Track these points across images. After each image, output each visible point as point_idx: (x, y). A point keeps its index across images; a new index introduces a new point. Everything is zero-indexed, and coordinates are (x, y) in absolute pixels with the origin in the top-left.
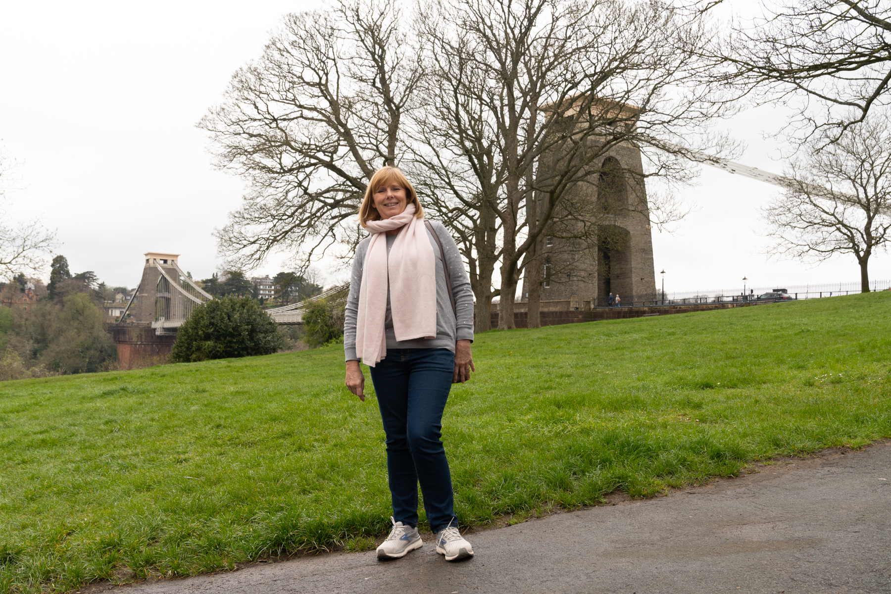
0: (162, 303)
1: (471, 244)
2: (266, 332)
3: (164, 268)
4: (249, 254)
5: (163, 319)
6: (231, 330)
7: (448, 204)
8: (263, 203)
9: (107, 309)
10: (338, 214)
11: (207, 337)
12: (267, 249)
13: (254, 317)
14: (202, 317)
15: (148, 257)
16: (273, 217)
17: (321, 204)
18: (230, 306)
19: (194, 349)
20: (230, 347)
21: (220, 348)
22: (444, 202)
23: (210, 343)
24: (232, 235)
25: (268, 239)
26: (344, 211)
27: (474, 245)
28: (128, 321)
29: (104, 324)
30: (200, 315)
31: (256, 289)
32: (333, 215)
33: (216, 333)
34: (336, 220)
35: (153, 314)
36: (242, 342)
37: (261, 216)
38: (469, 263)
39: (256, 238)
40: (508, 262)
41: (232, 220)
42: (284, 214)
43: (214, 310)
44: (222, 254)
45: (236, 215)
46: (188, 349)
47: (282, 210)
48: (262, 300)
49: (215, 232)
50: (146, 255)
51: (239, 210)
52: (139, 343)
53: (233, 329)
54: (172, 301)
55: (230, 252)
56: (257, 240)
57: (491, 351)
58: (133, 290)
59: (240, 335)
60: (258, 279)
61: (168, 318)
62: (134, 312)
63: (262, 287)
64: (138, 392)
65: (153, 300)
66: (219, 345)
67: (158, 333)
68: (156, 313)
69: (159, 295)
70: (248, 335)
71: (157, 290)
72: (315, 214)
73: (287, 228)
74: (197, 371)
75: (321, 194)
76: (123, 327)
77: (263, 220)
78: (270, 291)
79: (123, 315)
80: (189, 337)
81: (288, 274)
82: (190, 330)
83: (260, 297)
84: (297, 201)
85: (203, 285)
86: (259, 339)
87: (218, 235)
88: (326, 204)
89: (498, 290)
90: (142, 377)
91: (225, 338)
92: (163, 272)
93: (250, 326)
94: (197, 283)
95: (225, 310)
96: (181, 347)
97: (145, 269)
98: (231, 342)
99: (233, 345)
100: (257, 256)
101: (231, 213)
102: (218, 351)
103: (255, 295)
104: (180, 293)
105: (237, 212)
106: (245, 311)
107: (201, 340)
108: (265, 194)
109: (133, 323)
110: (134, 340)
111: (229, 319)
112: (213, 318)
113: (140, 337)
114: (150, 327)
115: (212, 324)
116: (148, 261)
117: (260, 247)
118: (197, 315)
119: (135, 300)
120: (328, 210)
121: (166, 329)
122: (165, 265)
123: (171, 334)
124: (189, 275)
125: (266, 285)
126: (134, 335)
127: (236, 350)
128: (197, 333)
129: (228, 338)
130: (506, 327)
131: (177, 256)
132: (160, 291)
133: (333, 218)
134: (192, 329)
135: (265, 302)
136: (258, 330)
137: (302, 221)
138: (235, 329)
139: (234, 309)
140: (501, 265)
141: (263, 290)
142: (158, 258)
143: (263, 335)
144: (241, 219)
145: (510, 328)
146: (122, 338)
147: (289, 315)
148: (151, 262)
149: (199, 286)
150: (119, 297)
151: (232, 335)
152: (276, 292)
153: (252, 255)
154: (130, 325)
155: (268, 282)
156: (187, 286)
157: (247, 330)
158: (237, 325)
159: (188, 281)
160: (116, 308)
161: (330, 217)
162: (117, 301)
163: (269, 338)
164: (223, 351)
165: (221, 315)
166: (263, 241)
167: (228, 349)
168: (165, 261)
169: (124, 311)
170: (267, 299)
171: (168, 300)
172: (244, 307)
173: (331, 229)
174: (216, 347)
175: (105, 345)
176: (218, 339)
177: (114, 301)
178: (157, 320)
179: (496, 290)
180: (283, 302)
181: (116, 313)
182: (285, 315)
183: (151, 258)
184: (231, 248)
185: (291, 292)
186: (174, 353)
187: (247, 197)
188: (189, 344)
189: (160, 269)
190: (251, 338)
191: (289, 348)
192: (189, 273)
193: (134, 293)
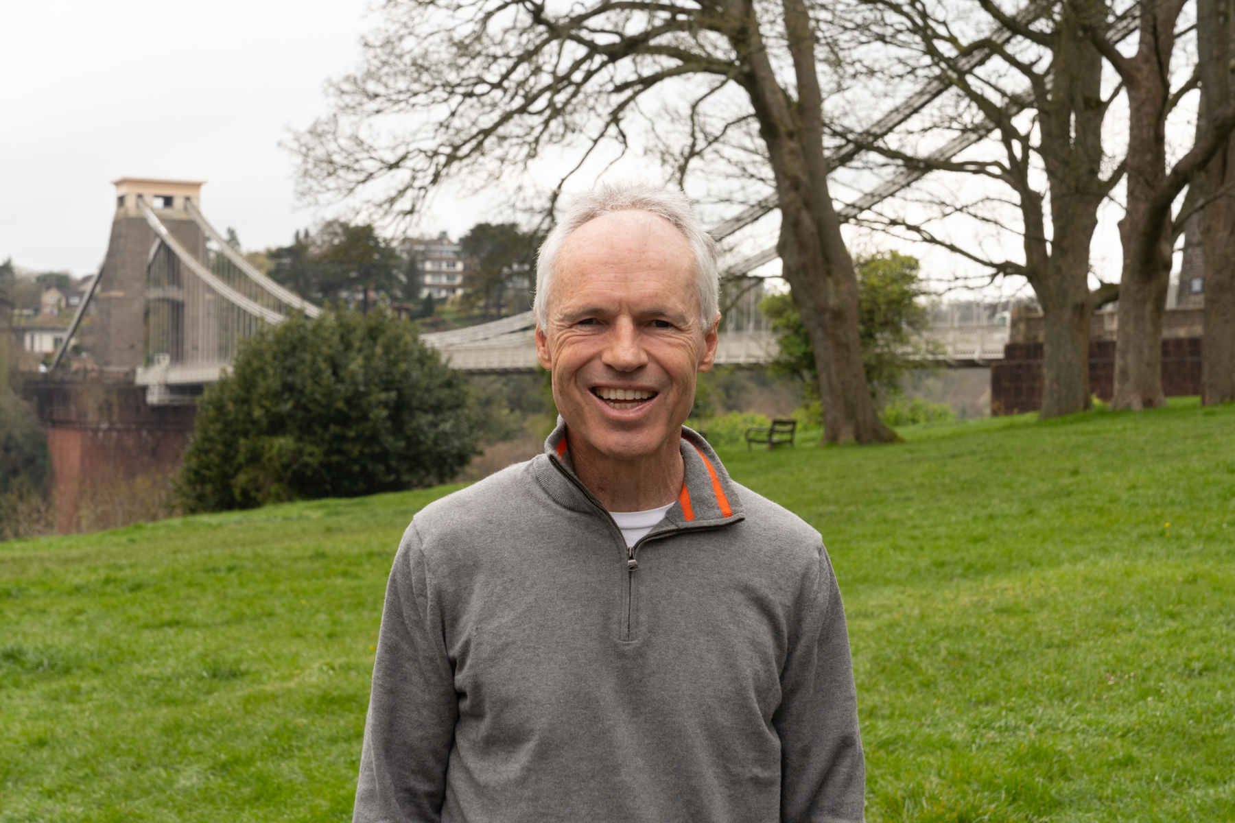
0: (162, 317)
1: (1026, 148)
2: (437, 409)
3: (164, 221)
4: (382, 197)
5: (165, 360)
6: (340, 404)
7: (955, 31)
8: (418, 51)
9: (19, 332)
10: (633, 77)
11: (276, 426)
12: (434, 181)
13: (403, 366)
14: (262, 369)
15: (123, 190)
16: (451, 88)
17: (582, 51)
18: (336, 338)
19: (241, 458)
20: (340, 452)
21: (311, 454)
22: (944, 23)
23: (284, 442)
24: (333, 147)
25: (436, 153)
26: (649, 65)
27: (1037, 150)
28: (75, 366)
29: (13, 374)
30: (256, 364)
31: (414, 272)
32: (619, 80)
33: (300, 414)
34: (628, 93)
35: (140, 346)
36: (373, 438)
37: (416, 87)
38: (1023, 206)
39: (401, 151)
40: (1143, 208)
41: (333, 100)
42: (481, 80)
43: (294, 348)
44: (309, 199)
45: (347, 87)
46: (227, 458)
47: (474, 69)
48: (430, 303)
49: (288, 138)
50: (118, 184)
51: (352, 71)
52: (104, 426)
53: (348, 401)
54: (188, 311)
55: (329, 195)
56: (404, 158)
57: (1100, 511)
58: (86, 279)
59: (365, 418)
60: (419, 241)
61: (178, 357)
62: (90, 340)
63: (428, 266)
64: (52, 666)
65: (137, 308)
66: (310, 448)
67: (153, 398)
68: (147, 342)
69: (154, 293)
70: (389, 418)
71: (148, 280)
72: (567, 77)
73: (486, 122)
74: (230, 569)
75: (578, 21)
76: (62, 382)
77: (421, 98)
78: (451, 276)
79: (60, 348)
80: (227, 424)
81: (501, 227)
82: (230, 407)
83: (425, 293)
84: (514, 45)
85: (271, 265)
86: (419, 430)
87: (295, 145)
88: (593, 49)
89: (1111, 286)
90: (78, 589)
91: (325, 428)
92: (163, 230)
93: (393, 395)
94: (252, 258)
95: (325, 350)
96: (206, 452)
97: (117, 224)
98: (340, 438)
99: (347, 446)
100: (404, 204)
101: (330, 83)
102: (307, 465)
103: (413, 288)
104: (209, 288)
105: (347, 78)
106: (379, 350)
107: (261, 432)
108: (423, 30)
109: (86, 371)
110: (92, 416)
111: (335, 373)
112: (291, 371)
113: (105, 409)
114: (131, 383)
115: (289, 388)
116: (121, 200)
117: (414, 178)
118: (249, 363)
119: (92, 307)
120: (603, 65)
121: (174, 389)
122: (168, 212)
123: (186, 399)
124: (233, 239)
125: (440, 260)
126: (90, 403)
127: (355, 461)
128: (249, 414)
129: (333, 429)
130: (1136, 403)
131: (197, 186)
132: (158, 283)
133: (619, 89)
134: (235, 402)
135: (438, 308)
136: (415, 403)
137: (530, 99)
138: (354, 400)
139: (348, 346)
140: (1121, 215)
141: (433, 273)
142: (148, 192)
143: (430, 417)
144: (358, 98)
145: (1148, 403)
146: (59, 412)
147: (504, 349)
148: (130, 202)
149: (259, 267)
150: (51, 298)
151: (343, 420)
152: (469, 279)
153: (392, 201)
154: (80, 378)
155: (448, 251)
156: (225, 268)
157: (386, 405)
158: (356, 392)
159: (229, 253)
160: (43, 329)
161: (610, 87)
162: (46, 310)
163: (447, 426)
164: (322, 464)
165: (314, 362)
166: (419, 162)
167: (335, 458)
168: (168, 201)
169: (65, 336)
170: (443, 301)
171: (177, 308)
172: (374, 339)
173: (615, 118)
174: (300, 452)
175: (17, 433)
176: (305, 429)
177: (37, 310)
178: (149, 362)
179: (1106, 287)
180: (487, 307)
181: (44, 343)
182: (492, 349)
183: (130, 192)
184: (331, 182)
185: (510, 277)
186: (188, 469)
187: (371, 39)
188: (227, 445)
189: (154, 221)
190: (397, 427)
191: (507, 436)
192: (231, 232)
193: (88, 287)
